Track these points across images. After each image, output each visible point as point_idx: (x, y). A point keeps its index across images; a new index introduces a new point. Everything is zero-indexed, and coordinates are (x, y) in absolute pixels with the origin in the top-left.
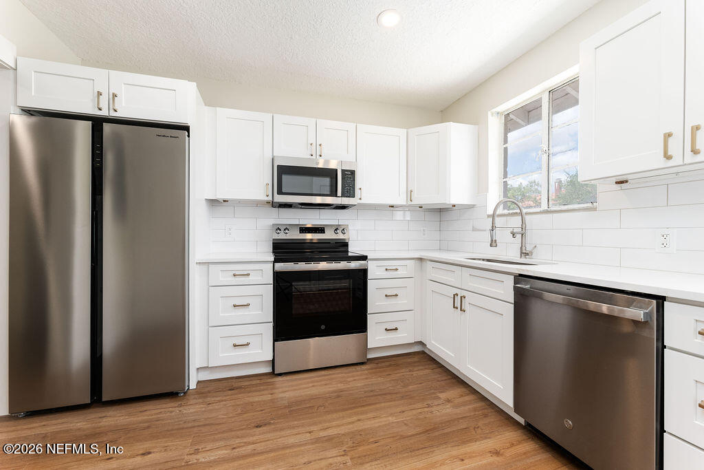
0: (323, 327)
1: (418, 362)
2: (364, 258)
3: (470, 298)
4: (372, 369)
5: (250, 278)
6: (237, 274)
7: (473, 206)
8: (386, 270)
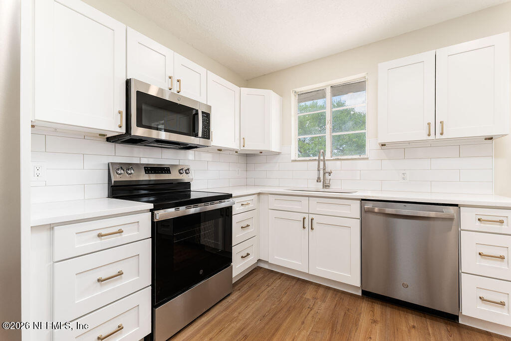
0: (201, 272)
1: (263, 277)
2: (229, 196)
3: (317, 219)
4: (240, 296)
5: (124, 235)
6: (103, 233)
7: (279, 153)
8: (242, 205)
